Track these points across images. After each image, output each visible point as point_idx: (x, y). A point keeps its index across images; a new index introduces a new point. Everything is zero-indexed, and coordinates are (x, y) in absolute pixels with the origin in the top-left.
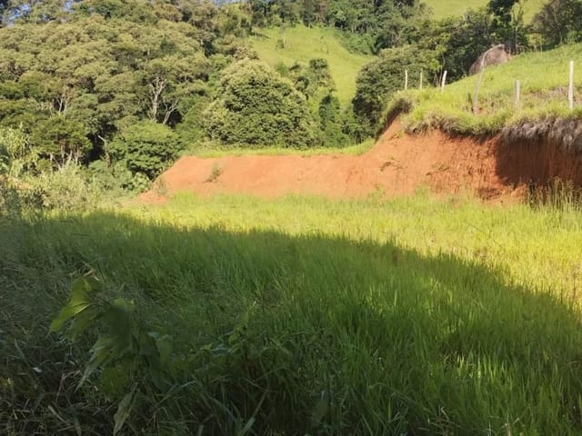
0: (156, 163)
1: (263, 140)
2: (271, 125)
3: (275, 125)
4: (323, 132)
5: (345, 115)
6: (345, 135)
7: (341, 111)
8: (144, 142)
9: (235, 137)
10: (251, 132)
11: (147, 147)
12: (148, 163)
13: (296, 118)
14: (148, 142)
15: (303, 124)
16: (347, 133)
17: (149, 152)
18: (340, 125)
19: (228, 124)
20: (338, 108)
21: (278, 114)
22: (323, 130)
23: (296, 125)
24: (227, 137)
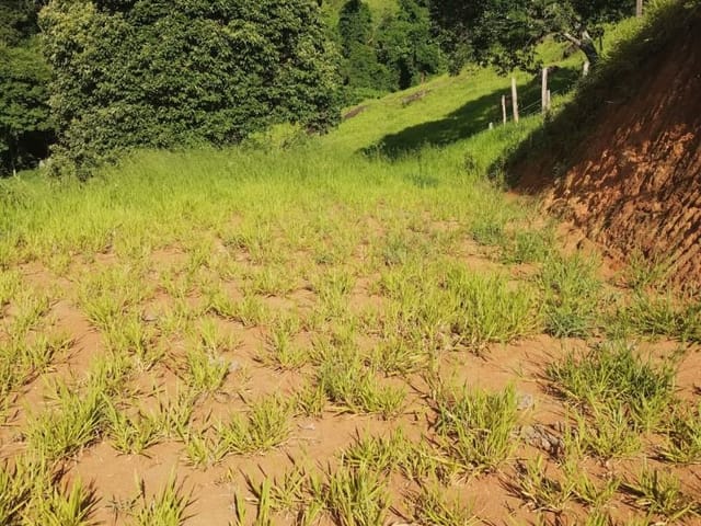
0: (39, 120)
1: (192, 94)
2: (214, 52)
3: (227, 52)
4: (347, 60)
5: (381, 33)
6: (383, 67)
7: (375, 27)
8: (14, 80)
9: (112, 87)
10: (156, 72)
11: (20, 88)
12: (25, 121)
13: (286, 32)
14: (21, 80)
15: (304, 50)
16: (384, 62)
17: (24, 100)
18: (372, 49)
19: (92, 49)
20: (369, 21)
21: (233, 23)
22: (346, 57)
23: (287, 53)
24: (93, 86)
